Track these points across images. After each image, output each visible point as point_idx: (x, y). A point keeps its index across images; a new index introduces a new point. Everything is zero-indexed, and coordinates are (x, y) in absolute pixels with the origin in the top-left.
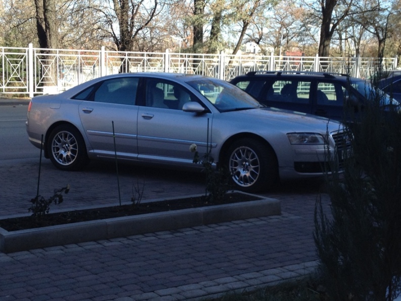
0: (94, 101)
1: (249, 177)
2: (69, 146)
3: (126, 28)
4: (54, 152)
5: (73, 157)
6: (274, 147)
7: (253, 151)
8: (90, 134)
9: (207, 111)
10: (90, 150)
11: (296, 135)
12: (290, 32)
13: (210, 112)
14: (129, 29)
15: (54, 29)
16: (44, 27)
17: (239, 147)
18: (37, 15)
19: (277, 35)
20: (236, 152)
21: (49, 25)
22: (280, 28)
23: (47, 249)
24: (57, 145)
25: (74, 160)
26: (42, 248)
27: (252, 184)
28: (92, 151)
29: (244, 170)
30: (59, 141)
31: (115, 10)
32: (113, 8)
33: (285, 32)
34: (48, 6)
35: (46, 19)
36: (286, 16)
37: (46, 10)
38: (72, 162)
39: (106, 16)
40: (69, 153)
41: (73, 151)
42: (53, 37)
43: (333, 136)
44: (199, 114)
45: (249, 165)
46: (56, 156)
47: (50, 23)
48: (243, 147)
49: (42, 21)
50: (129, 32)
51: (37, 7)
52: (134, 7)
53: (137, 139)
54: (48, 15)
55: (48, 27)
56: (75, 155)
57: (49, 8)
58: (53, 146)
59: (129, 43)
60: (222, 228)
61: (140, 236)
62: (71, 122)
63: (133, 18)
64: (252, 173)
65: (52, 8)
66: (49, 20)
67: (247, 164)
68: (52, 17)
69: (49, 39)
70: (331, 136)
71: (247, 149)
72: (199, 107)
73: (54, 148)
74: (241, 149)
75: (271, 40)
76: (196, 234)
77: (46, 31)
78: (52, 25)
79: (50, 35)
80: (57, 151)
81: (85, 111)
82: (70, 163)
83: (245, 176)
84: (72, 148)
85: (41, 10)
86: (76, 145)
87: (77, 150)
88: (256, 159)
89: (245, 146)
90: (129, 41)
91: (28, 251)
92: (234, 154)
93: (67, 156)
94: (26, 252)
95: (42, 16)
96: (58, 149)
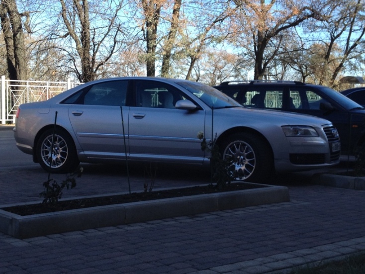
0: (83, 104)
1: (244, 170)
2: (58, 149)
3: (87, 65)
4: (43, 155)
5: (62, 160)
6: (269, 139)
7: (248, 145)
8: (80, 137)
9: (199, 108)
10: (80, 152)
11: (290, 127)
12: (223, 74)
13: (202, 109)
14: (91, 65)
15: (23, 65)
16: (14, 63)
17: (233, 141)
18: (8, 53)
19: (212, 76)
20: (230, 147)
21: (18, 61)
22: (215, 71)
23: (65, 234)
24: (46, 148)
25: (64, 163)
26: (60, 233)
27: (248, 177)
28: (82, 153)
29: (238, 164)
30: (48, 144)
31: (78, 49)
32: (76, 47)
33: (218, 74)
34: (18, 44)
35: (16, 56)
36: (219, 60)
37: (16, 48)
38: (62, 164)
39: (70, 54)
40: (59, 156)
41: (62, 154)
42: (22, 72)
43: (324, 129)
44: (190, 111)
45: (244, 159)
46: (45, 160)
47: (19, 59)
48: (238, 141)
49: (12, 59)
50: (90, 68)
51: (7, 46)
52: (94, 46)
53: (129, 139)
54: (18, 52)
55: (17, 63)
56: (65, 157)
57: (19, 46)
58: (42, 150)
59: (90, 78)
60: (240, 213)
61: (159, 221)
62: (61, 125)
63: (94, 55)
64: (247, 166)
65: (22, 46)
66: (18, 57)
67: (242, 157)
68: (21, 55)
69: (18, 74)
70: (322, 129)
71: (242, 143)
72: (191, 105)
73: (43, 151)
74: (235, 143)
75: (207, 81)
76: (216, 218)
77: (16, 66)
78: (21, 61)
79: (19, 70)
80: (46, 154)
81: (75, 114)
82: (59, 166)
83: (240, 169)
84: (61, 151)
85: (12, 49)
86: (66, 147)
87: (67, 152)
88: (252, 152)
89: (240, 140)
90: (90, 76)
91: (45, 236)
92: (228, 149)
93: (57, 159)
94: (43, 238)
95: (12, 53)
96: (47, 153)
